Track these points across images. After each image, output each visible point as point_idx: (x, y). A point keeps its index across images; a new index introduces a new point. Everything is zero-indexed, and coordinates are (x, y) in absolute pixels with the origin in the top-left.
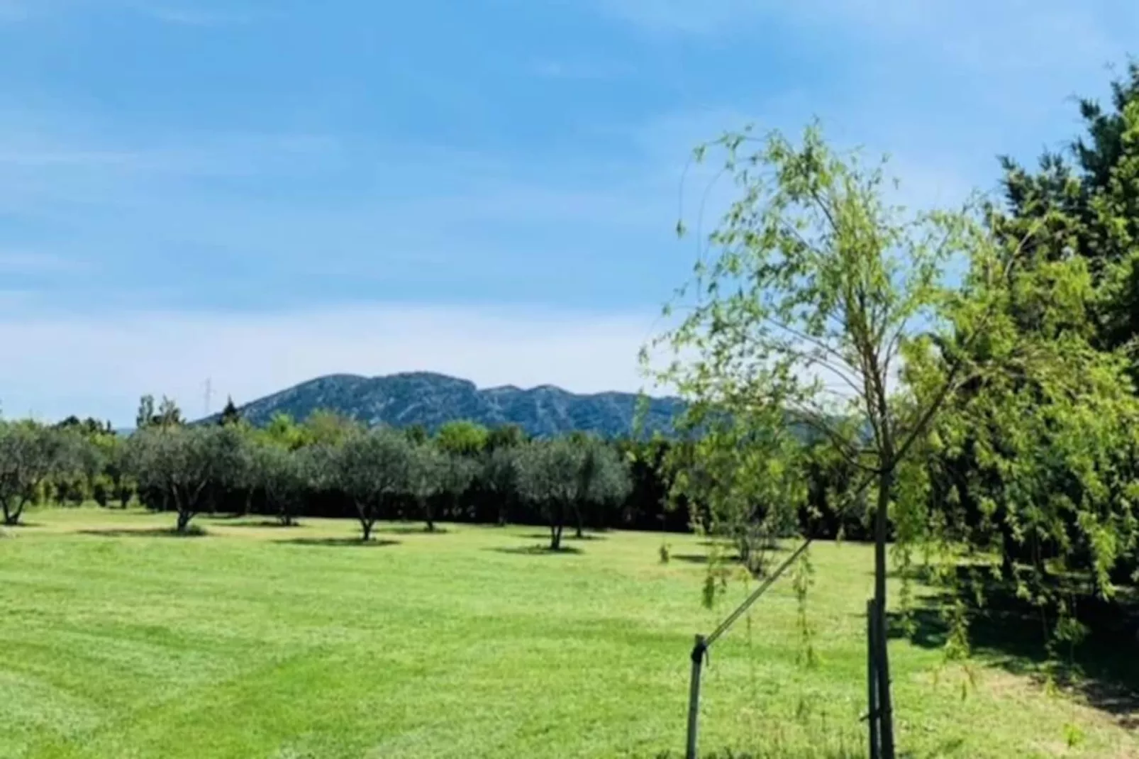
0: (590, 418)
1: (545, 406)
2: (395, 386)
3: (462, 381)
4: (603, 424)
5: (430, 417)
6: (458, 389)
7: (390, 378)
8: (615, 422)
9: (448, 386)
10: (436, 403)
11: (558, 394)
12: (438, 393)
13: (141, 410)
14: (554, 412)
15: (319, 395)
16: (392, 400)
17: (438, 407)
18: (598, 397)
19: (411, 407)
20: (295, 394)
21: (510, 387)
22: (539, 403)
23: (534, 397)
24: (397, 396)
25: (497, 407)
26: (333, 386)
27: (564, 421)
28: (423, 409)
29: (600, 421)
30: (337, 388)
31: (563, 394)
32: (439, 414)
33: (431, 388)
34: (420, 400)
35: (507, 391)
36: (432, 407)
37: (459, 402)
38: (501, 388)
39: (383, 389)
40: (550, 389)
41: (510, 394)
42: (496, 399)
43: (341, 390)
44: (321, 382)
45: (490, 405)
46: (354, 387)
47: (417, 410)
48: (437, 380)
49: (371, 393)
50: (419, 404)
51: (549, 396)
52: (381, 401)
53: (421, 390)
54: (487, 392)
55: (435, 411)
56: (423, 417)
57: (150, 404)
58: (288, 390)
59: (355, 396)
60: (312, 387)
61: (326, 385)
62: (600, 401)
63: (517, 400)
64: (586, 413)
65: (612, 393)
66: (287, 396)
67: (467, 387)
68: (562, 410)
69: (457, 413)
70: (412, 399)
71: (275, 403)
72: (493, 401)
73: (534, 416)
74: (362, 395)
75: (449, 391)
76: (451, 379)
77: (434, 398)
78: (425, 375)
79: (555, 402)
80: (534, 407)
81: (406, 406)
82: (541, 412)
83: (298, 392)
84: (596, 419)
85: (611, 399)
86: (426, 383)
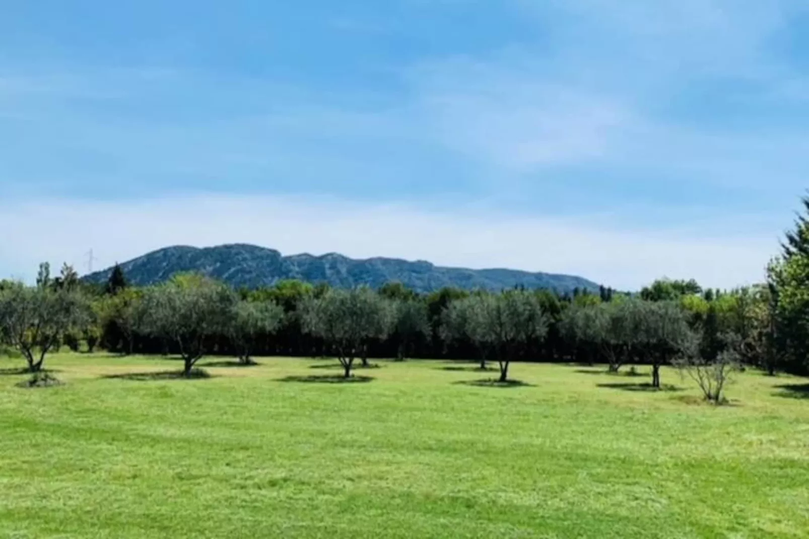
0: (364, 276)
1: (331, 268)
2: (220, 254)
3: (270, 250)
4: (373, 281)
5: (247, 276)
6: (268, 256)
7: (216, 248)
8: (383, 279)
9: (259, 254)
10: (250, 267)
11: (340, 259)
12: (253, 259)
13: (40, 274)
14: (338, 272)
15: (164, 261)
16: (218, 264)
17: (252, 269)
18: (370, 261)
19: (233, 270)
20: (145, 260)
21: (306, 254)
22: (327, 266)
23: (324, 261)
24: (222, 262)
25: (297, 269)
26: (173, 255)
27: (346, 278)
28: (243, 271)
29: (371, 279)
30: (177, 255)
31: (344, 260)
32: (254, 275)
33: (247, 256)
34: (239, 264)
35: (304, 257)
36: (248, 269)
37: (269, 265)
38: (300, 256)
39: (212, 256)
40: (335, 256)
41: (306, 259)
42: (296, 264)
43: (180, 257)
44: (165, 250)
45: (292, 267)
46: (189, 255)
47: (237, 272)
48: (252, 250)
49: (202, 260)
50: (239, 267)
51: (335, 260)
52: (210, 266)
53: (240, 257)
54: (289, 258)
55: (250, 272)
56: (242, 276)
57: (47, 269)
58: (140, 258)
59: (190, 262)
60: (158, 255)
61: (169, 254)
62: (371, 264)
63: (311, 264)
64: (361, 272)
65: (380, 259)
66: (139, 262)
67: (274, 254)
68: (344, 270)
69: (267, 274)
70: (234, 264)
71: (130, 267)
72: (293, 265)
73: (323, 275)
74: (196, 261)
75: (262, 258)
76: (262, 249)
77: (250, 263)
78: (243, 246)
79: (339, 266)
80: (324, 269)
81: (230, 269)
82: (328, 272)
83: (148, 259)
84: (369, 277)
85: (379, 262)
86: (244, 252)
